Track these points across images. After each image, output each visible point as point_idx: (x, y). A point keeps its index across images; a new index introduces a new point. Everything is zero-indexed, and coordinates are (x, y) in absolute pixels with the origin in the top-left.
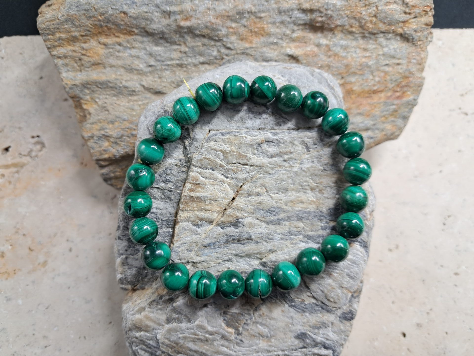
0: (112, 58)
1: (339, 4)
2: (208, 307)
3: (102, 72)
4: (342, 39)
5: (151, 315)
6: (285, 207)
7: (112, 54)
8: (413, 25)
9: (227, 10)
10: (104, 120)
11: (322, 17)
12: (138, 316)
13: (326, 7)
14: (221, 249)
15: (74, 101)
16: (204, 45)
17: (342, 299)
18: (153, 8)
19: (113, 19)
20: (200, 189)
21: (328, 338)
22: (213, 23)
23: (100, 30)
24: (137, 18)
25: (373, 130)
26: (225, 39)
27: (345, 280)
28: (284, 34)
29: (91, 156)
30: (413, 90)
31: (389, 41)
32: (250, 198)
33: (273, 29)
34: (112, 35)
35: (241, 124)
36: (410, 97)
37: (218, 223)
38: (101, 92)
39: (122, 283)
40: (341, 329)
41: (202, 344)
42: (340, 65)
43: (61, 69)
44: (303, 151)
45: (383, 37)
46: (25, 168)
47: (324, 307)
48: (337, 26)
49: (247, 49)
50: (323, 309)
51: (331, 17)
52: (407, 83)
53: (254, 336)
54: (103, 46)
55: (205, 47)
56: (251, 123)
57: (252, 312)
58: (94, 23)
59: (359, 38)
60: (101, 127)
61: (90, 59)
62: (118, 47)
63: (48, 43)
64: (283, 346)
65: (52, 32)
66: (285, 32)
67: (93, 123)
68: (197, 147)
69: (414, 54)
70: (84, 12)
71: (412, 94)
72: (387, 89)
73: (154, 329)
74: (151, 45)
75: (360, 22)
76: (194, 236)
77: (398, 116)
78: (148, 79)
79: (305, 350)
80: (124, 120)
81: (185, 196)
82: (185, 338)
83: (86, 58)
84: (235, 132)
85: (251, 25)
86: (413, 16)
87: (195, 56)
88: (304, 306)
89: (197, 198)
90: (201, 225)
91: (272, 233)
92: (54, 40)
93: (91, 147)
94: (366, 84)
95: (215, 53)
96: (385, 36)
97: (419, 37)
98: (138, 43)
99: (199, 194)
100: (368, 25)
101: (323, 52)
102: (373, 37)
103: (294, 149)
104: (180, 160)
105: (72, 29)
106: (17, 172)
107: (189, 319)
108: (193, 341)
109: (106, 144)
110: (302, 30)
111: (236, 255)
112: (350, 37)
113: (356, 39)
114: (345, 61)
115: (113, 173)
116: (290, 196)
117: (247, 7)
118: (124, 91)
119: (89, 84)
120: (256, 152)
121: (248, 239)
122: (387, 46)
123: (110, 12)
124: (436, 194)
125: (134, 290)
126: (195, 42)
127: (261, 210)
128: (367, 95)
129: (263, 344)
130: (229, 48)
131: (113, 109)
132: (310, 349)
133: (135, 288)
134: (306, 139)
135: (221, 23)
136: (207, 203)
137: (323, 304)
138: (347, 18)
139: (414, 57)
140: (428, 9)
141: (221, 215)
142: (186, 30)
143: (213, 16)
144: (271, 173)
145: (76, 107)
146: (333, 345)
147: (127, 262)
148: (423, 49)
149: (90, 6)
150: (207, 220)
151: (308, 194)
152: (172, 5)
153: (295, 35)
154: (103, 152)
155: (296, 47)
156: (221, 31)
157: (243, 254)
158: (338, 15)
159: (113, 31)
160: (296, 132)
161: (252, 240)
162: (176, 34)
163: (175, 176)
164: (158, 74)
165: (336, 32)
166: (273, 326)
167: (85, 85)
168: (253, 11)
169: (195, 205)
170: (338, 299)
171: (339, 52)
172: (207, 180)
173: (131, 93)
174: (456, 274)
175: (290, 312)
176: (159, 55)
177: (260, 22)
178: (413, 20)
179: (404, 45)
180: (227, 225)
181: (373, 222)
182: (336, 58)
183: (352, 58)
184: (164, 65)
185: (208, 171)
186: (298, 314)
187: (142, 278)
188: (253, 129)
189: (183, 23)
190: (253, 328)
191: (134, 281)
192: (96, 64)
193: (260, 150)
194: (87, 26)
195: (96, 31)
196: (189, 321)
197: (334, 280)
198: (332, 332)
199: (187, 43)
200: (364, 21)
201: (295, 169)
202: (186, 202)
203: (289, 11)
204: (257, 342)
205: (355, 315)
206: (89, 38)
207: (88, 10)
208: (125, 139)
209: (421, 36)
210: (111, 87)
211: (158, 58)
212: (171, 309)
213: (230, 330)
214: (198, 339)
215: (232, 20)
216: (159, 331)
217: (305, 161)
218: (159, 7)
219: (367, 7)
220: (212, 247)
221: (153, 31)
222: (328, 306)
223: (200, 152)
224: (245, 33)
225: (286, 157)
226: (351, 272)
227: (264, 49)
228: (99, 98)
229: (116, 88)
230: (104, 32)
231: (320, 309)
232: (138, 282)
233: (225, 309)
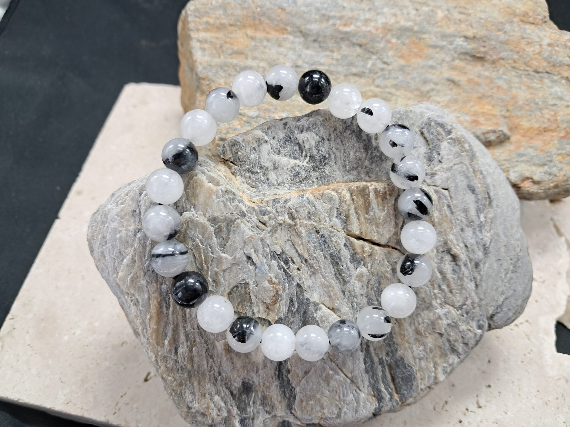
12: (205, 180)
14: (321, 253)
20: (381, 202)
21: (256, 419)
32: (388, 264)
35: (466, 223)
39: (231, 146)
50: (289, 399)
56: (469, 235)
64: (226, 371)
73: (194, 205)
76: (326, 215)
81: (368, 187)
82: (197, 247)
88: (284, 376)
89: (369, 202)
90: (340, 218)
99: (374, 203)
103: (456, 293)
107: (224, 245)
120: (440, 251)
121: (343, 280)
125: (226, 163)
127: (379, 282)
132: (234, 404)
133: (231, 164)
134: (470, 302)
136: (366, 215)
137: (294, 396)
147: (261, 144)
150: (348, 223)
151: (411, 328)
160: (474, 288)
161: (344, 285)
169: (360, 203)
170: (308, 411)
180: (351, 249)
186: (273, 372)
187: (248, 169)
188: (463, 239)
191: (241, 160)
193: (443, 255)
196: (222, 246)
197: (329, 397)
198: (264, 421)
201: (433, 302)
202: (361, 191)
212: (230, 219)
216: (194, 212)
217: (446, 310)
220: (321, 242)
222: (294, 403)
225: (444, 287)
231: (288, 395)
232: (241, 165)
233: (251, 283)
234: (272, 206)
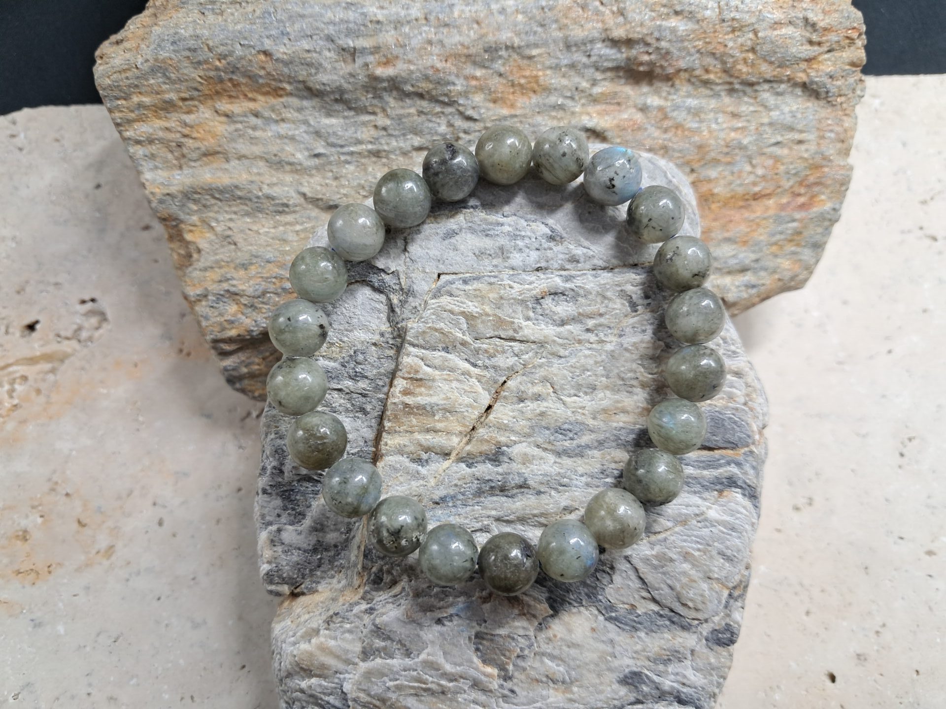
0: (241, 140)
1: (681, 28)
2: (444, 625)
3: (221, 169)
4: (689, 96)
5: (332, 643)
6: (591, 422)
7: (241, 133)
8: (827, 65)
9: (466, 44)
10: (228, 262)
11: (650, 54)
12: (304, 646)
13: (656, 34)
14: (469, 508)
15: (166, 226)
16: (421, 113)
17: (711, 601)
18: (321, 43)
19: (243, 66)
20: (423, 389)
21: (685, 681)
22: (438, 70)
23: (218, 87)
24: (291, 63)
25: (755, 271)
26: (461, 101)
27: (716, 563)
28: (577, 89)
29: (202, 332)
30: (832, 192)
31: (780, 98)
32: (522, 405)
33: (556, 80)
34: (241, 97)
35: (500, 260)
36: (825, 205)
37: (460, 456)
38: (220, 207)
39: (271, 582)
40: (710, 664)
41: (434, 700)
42: (687, 145)
43: (141, 165)
44: (624, 311)
45: (768, 91)
46: (67, 362)
47: (675, 619)
48: (679, 71)
49: (505, 118)
50: (673, 622)
51: (668, 53)
52: (819, 177)
53: (537, 681)
54: (223, 119)
55: (423, 117)
56: (521, 259)
57: (531, 633)
58: (207, 73)
59: (723, 94)
60: (222, 276)
61: (197, 144)
62: (253, 120)
63: (117, 115)
64: (596, 700)
65: (125, 93)
66: (579, 83)
67: (205, 269)
68: (416, 307)
69: (829, 122)
70: (188, 53)
71: (830, 198)
72: (779, 190)
73: (336, 672)
74: (317, 114)
75: (724, 63)
76: (414, 484)
77: (803, 244)
78: (312, 181)
79: (640, 706)
80: (268, 262)
81: (395, 403)
82: (399, 688)
83: (191, 141)
84: (490, 276)
85: (511, 72)
86: (826, 49)
87: (404, 135)
88: (635, 619)
89: (418, 408)
90: (427, 461)
91: (569, 473)
92: (128, 108)
93: (202, 316)
94: (738, 182)
95: (443, 129)
96: (772, 87)
97: (839, 87)
98: (292, 111)
99: (421, 400)
100: (739, 67)
101: (653, 122)
102: (748, 90)
103: (607, 307)
104: (382, 335)
105: (164, 87)
106: (53, 371)
107: (407, 650)
108: (416, 695)
109: (232, 308)
110: (612, 79)
111: (498, 519)
112: (704, 91)
113: (717, 95)
114: (697, 138)
115: (246, 366)
116: (601, 400)
117: (504, 38)
118: (267, 204)
119: (197, 193)
120: (531, 314)
121: (521, 487)
122: (777, 107)
123: (239, 51)
124: (884, 396)
125: (294, 595)
126: (403, 107)
127: (545, 428)
128: (741, 203)
129: (555, 697)
130: (469, 119)
131: (245, 240)
132: (650, 706)
133: (298, 590)
134: (629, 288)
135: (454, 69)
136: (437, 418)
137: (673, 614)
138: (697, 55)
139: (831, 128)
140: (855, 35)
141: (465, 440)
142: (385, 84)
143: (438, 55)
144: (561, 354)
145: (171, 238)
146: (695, 696)
147: (280, 540)
148: (847, 112)
149: (200, 42)
150: (438, 451)
151: (637, 394)
152: (357, 37)
153: (597, 90)
154: (225, 324)
155: (599, 114)
156: (454, 84)
157: (512, 517)
158: (680, 50)
159: (243, 88)
160: (610, 274)
161: (529, 488)
162: (367, 92)
163: (373, 366)
164: (332, 171)
165: (677, 82)
166: (574, 659)
167: (190, 195)
168: (516, 45)
169: (414, 421)
170: (703, 603)
171: (685, 120)
172: (437, 372)
173: (281, 209)
174: (930, 553)
175: (608, 632)
176: (334, 132)
177: (529, 66)
178: (826, 56)
179: (810, 104)
180: (479, 459)
181: (766, 448)
182: (679, 132)
183: (710, 132)
184: (343, 154)
185: (437, 354)
186: (625, 634)
187: (311, 570)
188: (524, 271)
189: (380, 71)
190: (534, 666)
191: (295, 576)
192: (209, 154)
193: (540, 311)
194: (194, 79)
195: (210, 90)
196: (408, 654)
197: (693, 565)
198: (694, 669)
199: (389, 110)
200: (731, 60)
201: (609, 347)
202: (396, 417)
203: (585, 44)
204: (544, 693)
205: (738, 635)
206: (196, 103)
207: (195, 50)
208: (270, 298)
209: (843, 87)
210: (240, 198)
211: (332, 140)
212: (372, 631)
213: (489, 670)
214: (425, 690)
215: (475, 63)
216: (347, 676)
217: (628, 330)
218: (332, 41)
219: (737, 33)
220: (450, 504)
221: (322, 87)
222: (684, 617)
223: (422, 318)
224: (501, 88)
225: (591, 323)
226: (727, 548)
227: (539, 119)
228: (217, 221)
229: (250, 200)
230: (225, 90)
231: (668, 623)
232: (303, 578)
233: (478, 628)
234: (372, 562)
